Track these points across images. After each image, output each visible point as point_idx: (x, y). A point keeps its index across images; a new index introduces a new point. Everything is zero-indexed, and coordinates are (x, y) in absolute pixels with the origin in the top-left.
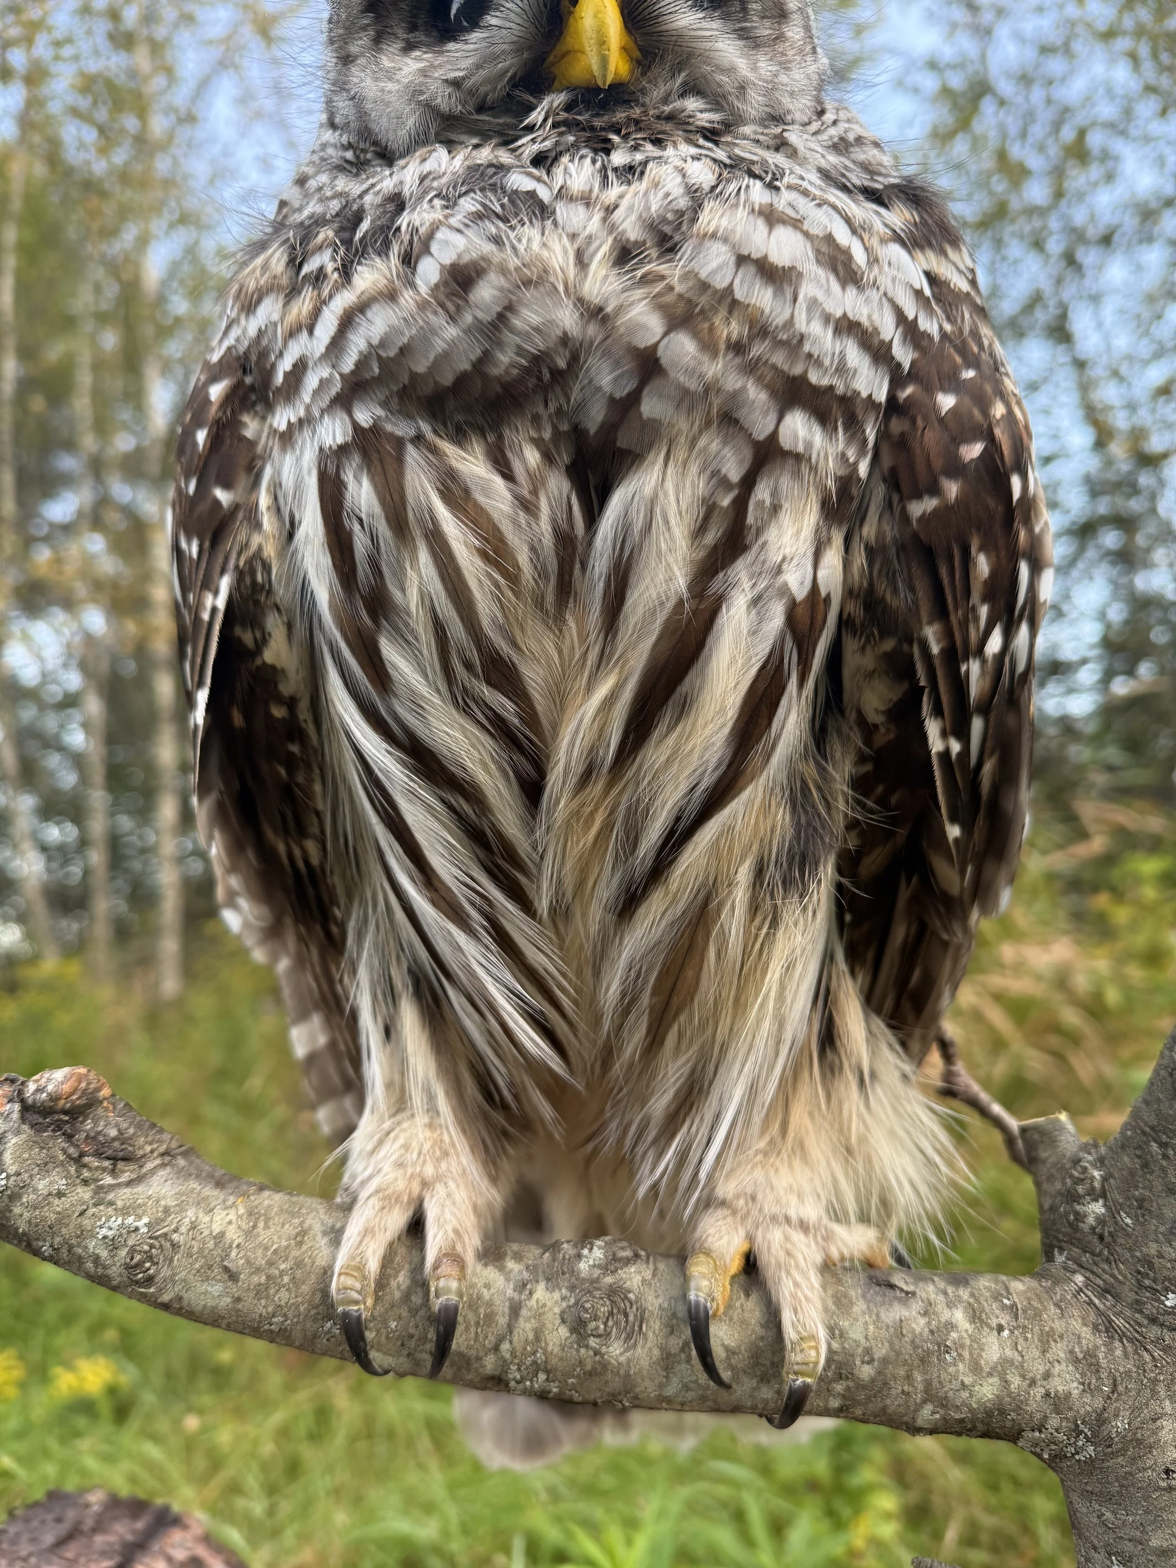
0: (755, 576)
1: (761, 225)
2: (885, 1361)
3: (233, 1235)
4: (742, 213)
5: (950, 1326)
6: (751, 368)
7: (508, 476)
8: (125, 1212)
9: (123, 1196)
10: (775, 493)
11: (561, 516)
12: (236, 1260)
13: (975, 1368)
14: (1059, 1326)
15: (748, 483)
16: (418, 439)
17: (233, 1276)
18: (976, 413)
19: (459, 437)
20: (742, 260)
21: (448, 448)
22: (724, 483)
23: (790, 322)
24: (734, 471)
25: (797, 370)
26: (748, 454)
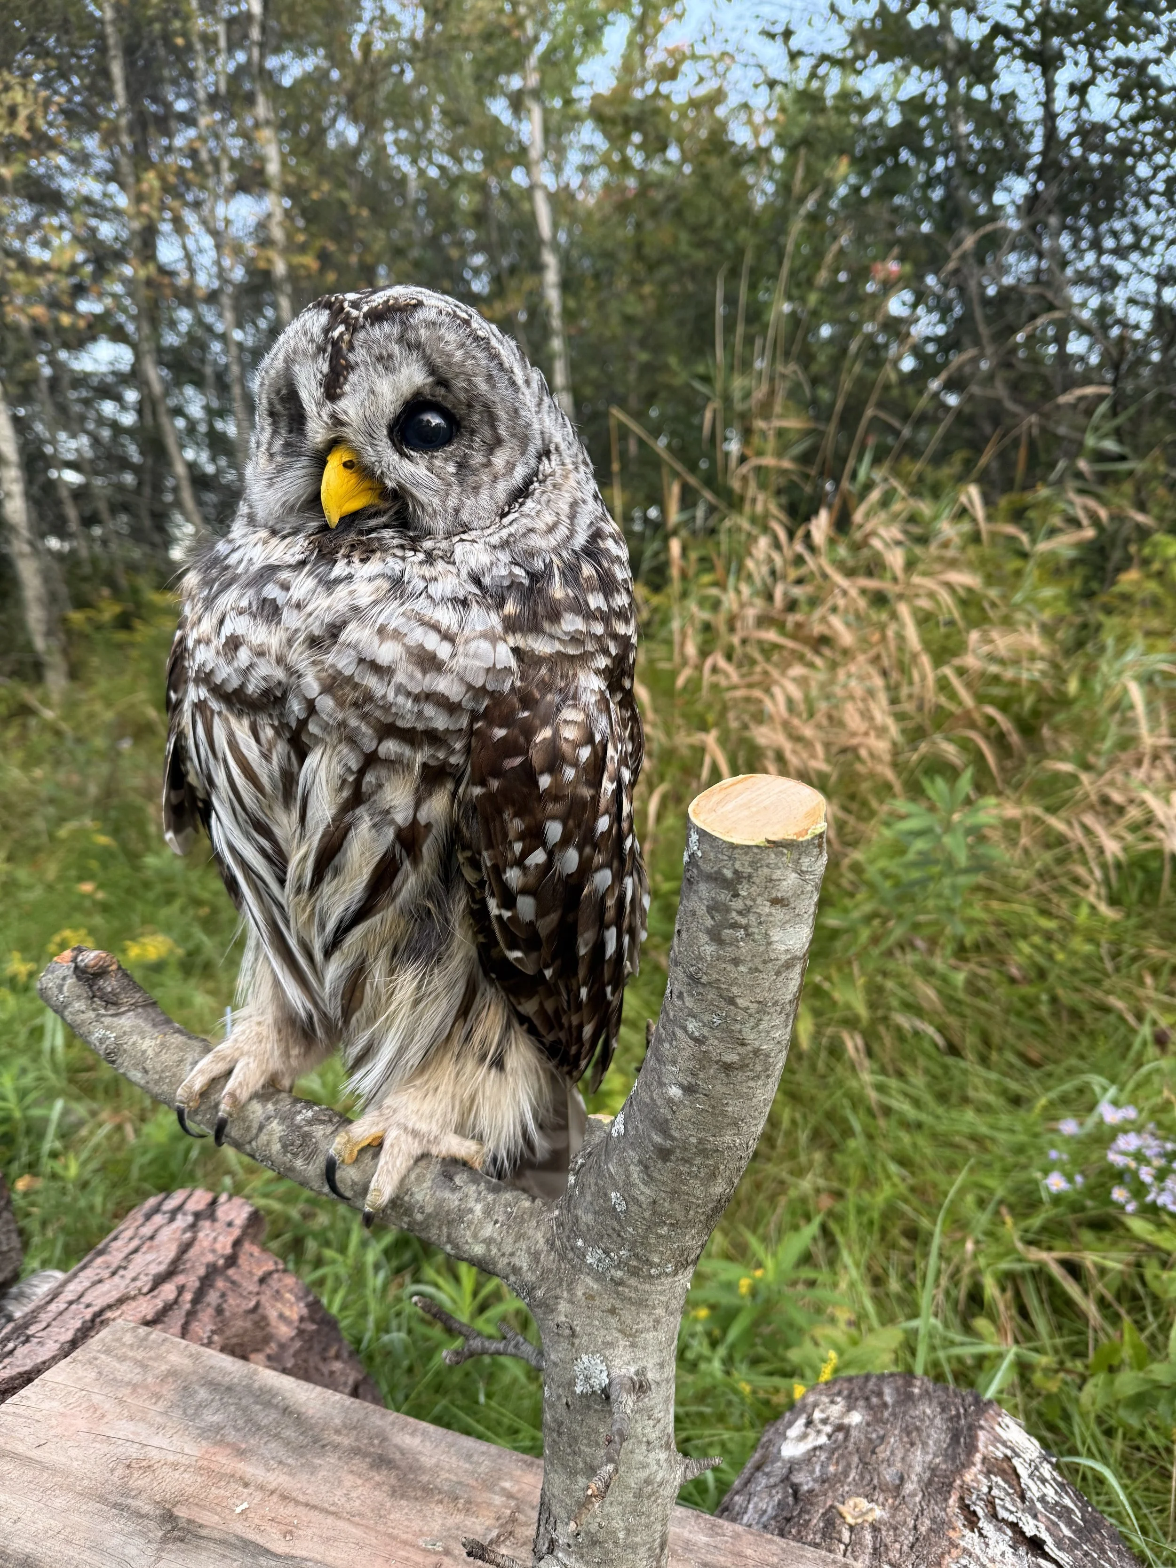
0: (372, 816)
1: (376, 640)
2: (429, 1215)
3: (150, 1053)
4: (367, 631)
5: (471, 1211)
6: (364, 717)
7: (258, 740)
8: (107, 1028)
9: (107, 1021)
10: (378, 778)
11: (284, 763)
12: (149, 1065)
13: (475, 1236)
14: (530, 1232)
15: (361, 773)
16: (220, 713)
17: (146, 1071)
18: (522, 740)
19: (239, 715)
20: (361, 661)
21: (233, 720)
22: (349, 769)
23: (384, 697)
24: (355, 767)
25: (390, 720)
26: (361, 759)
